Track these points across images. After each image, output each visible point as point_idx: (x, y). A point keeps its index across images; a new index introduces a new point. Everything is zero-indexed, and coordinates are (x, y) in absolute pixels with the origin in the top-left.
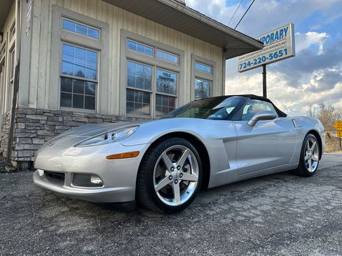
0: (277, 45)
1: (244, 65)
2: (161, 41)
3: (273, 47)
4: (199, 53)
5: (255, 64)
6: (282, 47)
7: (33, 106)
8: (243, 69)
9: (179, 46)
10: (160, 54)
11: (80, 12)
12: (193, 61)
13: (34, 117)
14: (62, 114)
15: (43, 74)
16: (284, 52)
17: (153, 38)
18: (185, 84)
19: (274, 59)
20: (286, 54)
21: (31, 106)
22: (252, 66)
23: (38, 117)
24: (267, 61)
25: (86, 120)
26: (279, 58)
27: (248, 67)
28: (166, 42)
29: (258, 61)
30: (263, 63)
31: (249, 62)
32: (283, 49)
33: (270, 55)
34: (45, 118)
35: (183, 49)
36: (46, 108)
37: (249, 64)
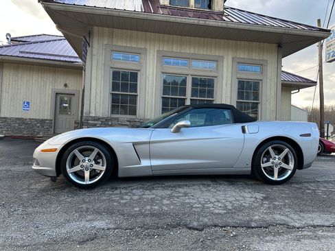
1: (332, 55)
2: (196, 53)
4: (242, 55)
7: (92, 115)
8: (331, 59)
9: (217, 53)
10: (195, 63)
11: (124, 45)
12: (236, 64)
13: (92, 122)
14: (111, 119)
15: (99, 93)
17: (188, 51)
18: (224, 87)
21: (91, 115)
23: (96, 122)
25: (128, 123)
28: (203, 52)
34: (100, 123)
35: (221, 54)
36: (101, 116)
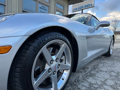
0: (88, 2)
1: (74, 9)
3: (86, 3)
5: (79, 9)
6: (90, 3)
8: (74, 11)
12: (56, 3)
16: (90, 5)
19: (86, 8)
20: (91, 6)
22: (78, 10)
24: (84, 8)
26: (88, 7)
27: (76, 10)
29: (80, 8)
30: (82, 9)
31: (77, 8)
32: (90, 4)
33: (85, 6)
37: (77, 9)
